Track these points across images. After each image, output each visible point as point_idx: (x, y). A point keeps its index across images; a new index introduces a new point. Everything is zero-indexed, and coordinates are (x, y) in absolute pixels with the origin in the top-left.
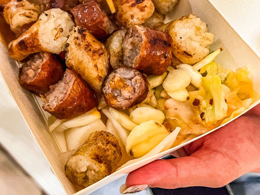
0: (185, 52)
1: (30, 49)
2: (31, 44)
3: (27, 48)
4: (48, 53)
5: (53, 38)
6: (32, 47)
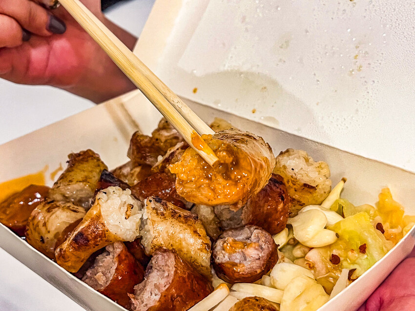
0: (305, 185)
1: (93, 242)
2: (94, 232)
3: (88, 241)
4: (118, 241)
5: (124, 216)
6: (96, 237)
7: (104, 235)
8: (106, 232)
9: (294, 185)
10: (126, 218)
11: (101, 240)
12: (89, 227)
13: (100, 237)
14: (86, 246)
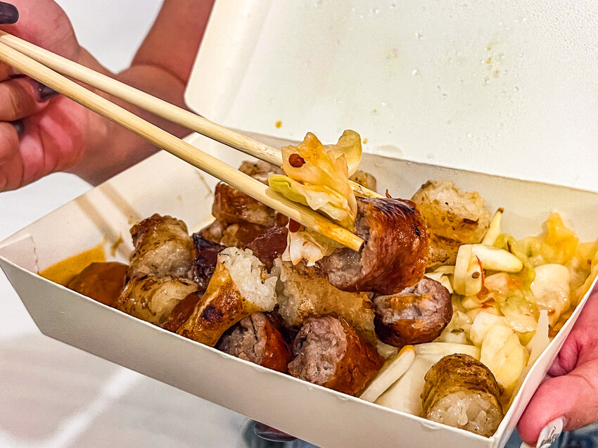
0: (466, 221)
1: (227, 316)
2: (229, 303)
3: (222, 315)
4: (258, 312)
5: (259, 281)
6: (231, 309)
7: (240, 305)
8: (243, 302)
9: (452, 222)
10: (262, 283)
11: (237, 312)
12: (220, 297)
13: (236, 308)
14: (220, 322)
